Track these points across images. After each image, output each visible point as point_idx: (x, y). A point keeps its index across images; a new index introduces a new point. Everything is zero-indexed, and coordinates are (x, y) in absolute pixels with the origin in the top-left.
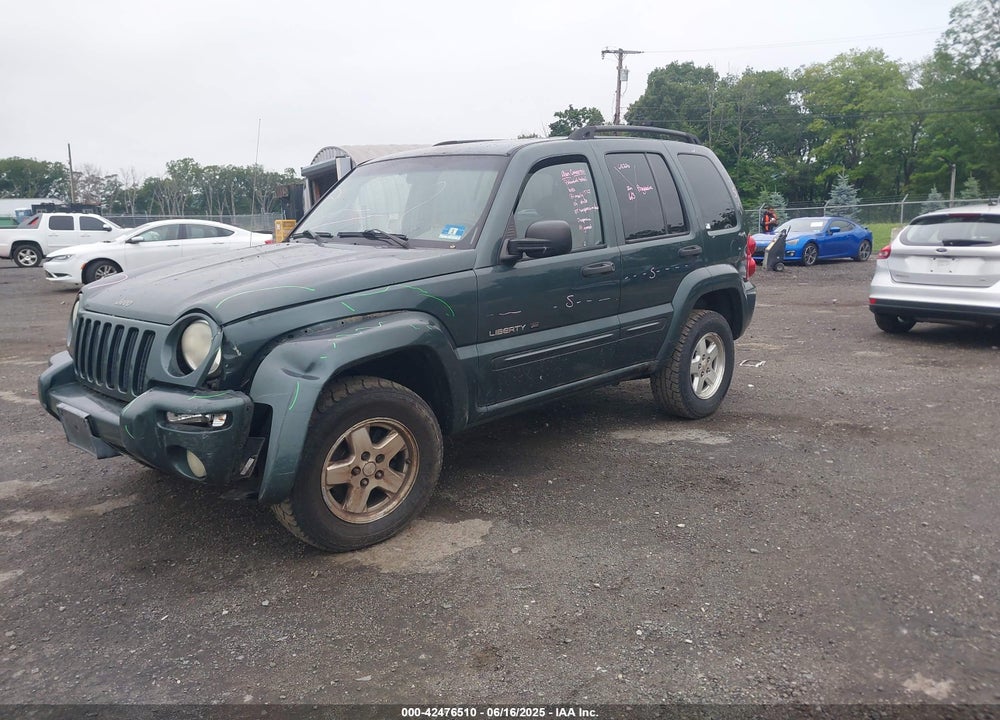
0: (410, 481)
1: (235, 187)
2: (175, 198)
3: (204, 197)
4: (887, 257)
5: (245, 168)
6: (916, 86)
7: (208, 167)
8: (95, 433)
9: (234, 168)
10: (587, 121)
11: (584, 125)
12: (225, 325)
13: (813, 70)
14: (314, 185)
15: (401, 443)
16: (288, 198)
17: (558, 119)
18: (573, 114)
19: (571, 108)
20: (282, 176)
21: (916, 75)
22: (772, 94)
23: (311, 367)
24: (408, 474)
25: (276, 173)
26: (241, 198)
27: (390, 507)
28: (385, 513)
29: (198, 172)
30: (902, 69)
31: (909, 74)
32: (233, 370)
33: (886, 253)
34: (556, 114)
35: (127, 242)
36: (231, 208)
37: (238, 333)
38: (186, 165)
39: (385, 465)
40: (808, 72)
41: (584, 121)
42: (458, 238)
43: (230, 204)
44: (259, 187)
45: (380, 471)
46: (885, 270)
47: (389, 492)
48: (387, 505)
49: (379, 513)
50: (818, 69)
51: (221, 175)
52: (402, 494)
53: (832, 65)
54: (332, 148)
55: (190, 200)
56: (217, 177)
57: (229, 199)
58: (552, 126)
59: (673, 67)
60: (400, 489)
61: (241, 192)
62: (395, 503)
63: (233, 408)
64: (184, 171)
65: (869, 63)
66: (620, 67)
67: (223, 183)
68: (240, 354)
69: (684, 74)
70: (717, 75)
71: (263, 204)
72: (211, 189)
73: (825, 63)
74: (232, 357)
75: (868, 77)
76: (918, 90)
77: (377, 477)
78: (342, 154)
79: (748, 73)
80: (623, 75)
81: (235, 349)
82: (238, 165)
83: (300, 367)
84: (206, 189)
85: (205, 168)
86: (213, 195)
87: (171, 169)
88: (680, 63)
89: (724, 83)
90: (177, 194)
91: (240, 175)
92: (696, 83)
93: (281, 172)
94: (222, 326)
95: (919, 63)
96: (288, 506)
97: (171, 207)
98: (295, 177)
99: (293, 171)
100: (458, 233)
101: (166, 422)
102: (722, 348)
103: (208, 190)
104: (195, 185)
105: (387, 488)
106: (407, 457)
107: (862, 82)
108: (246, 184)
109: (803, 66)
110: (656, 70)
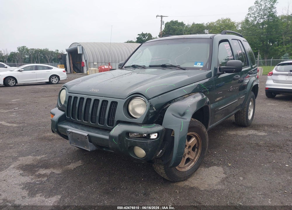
0: (198, 155)
1: (40, 55)
2: (20, 58)
3: (30, 58)
4: (271, 75)
5: (43, 49)
6: (240, 28)
7: (31, 49)
8: (90, 141)
9: (40, 49)
10: (147, 37)
11: (146, 38)
12: (150, 99)
13: (212, 24)
14: (70, 54)
15: (196, 141)
16: (61, 58)
17: (139, 36)
18: (144, 35)
19: (143, 33)
20: (54, 52)
21: (239, 26)
22: (200, 30)
23: (184, 114)
24: (197, 152)
25: (53, 51)
26: (42, 59)
27: (192, 165)
28: (190, 167)
29: (27, 50)
30: (236, 24)
31: (237, 25)
32: (152, 116)
33: (271, 74)
34: (138, 35)
35: (18, 71)
36: (38, 61)
37: (154, 101)
38: (24, 48)
39: (191, 149)
40: (210, 24)
41: (146, 37)
42: (202, 66)
43: (38, 60)
44: (47, 55)
45: (189, 152)
46: (271, 79)
47: (191, 159)
48: (190, 164)
49: (189, 167)
50: (212, 23)
51: (35, 51)
52: (195, 160)
53: (216, 22)
54: (76, 43)
55: (25, 59)
56: (34, 52)
57: (38, 59)
58: (137, 38)
59: (172, 22)
60: (195, 158)
61: (41, 57)
62: (193, 163)
63: (159, 131)
64: (23, 50)
65: (226, 22)
66: (161, 21)
67: (36, 54)
68: (155, 110)
69: (175, 24)
70: (185, 25)
71: (49, 61)
72: (32, 56)
73: (214, 22)
74: (153, 111)
75: (226, 26)
76: (240, 30)
77: (188, 154)
78: (79, 45)
79: (193, 24)
80: (162, 23)
81: (154, 108)
82: (41, 49)
83: (179, 114)
84: (30, 56)
85: (30, 49)
86: (33, 57)
87: (19, 49)
88: (174, 21)
89: (187, 27)
90: (21, 57)
91: (41, 51)
92: (179, 26)
93: (54, 51)
94: (148, 99)
95: (240, 22)
96: (163, 167)
97: (19, 61)
98: (59, 52)
99: (58, 50)
100: (201, 65)
101: (128, 137)
102: (253, 103)
103: (31, 56)
104: (27, 54)
105: (191, 158)
106: (197, 146)
107: (225, 27)
108: (43, 54)
109: (208, 23)
110: (167, 22)
